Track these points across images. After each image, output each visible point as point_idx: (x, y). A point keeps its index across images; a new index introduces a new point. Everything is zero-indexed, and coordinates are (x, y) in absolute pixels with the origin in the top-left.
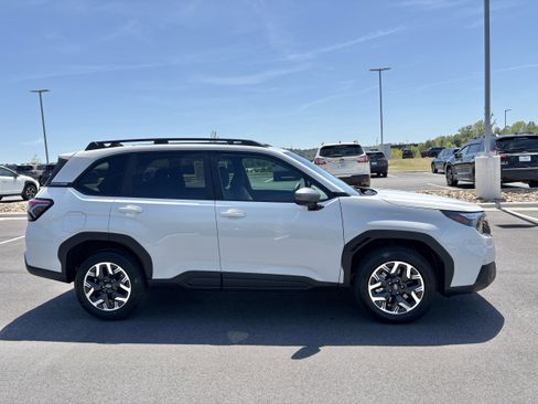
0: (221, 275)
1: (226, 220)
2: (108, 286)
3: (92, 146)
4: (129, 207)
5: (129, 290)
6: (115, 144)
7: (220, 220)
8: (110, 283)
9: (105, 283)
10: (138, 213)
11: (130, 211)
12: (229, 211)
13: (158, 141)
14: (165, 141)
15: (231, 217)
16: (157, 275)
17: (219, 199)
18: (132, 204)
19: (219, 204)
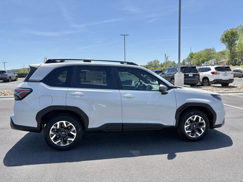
0: (123, 124)
1: (126, 99)
2: (63, 133)
3: (49, 61)
4: (76, 93)
5: (75, 134)
6: (62, 61)
7: (123, 99)
8: (64, 131)
9: (62, 132)
10: (81, 96)
11: (77, 95)
12: (127, 95)
13: (85, 61)
14: (89, 61)
15: (128, 97)
16: (90, 126)
17: (121, 89)
18: (78, 91)
19: (122, 91)
